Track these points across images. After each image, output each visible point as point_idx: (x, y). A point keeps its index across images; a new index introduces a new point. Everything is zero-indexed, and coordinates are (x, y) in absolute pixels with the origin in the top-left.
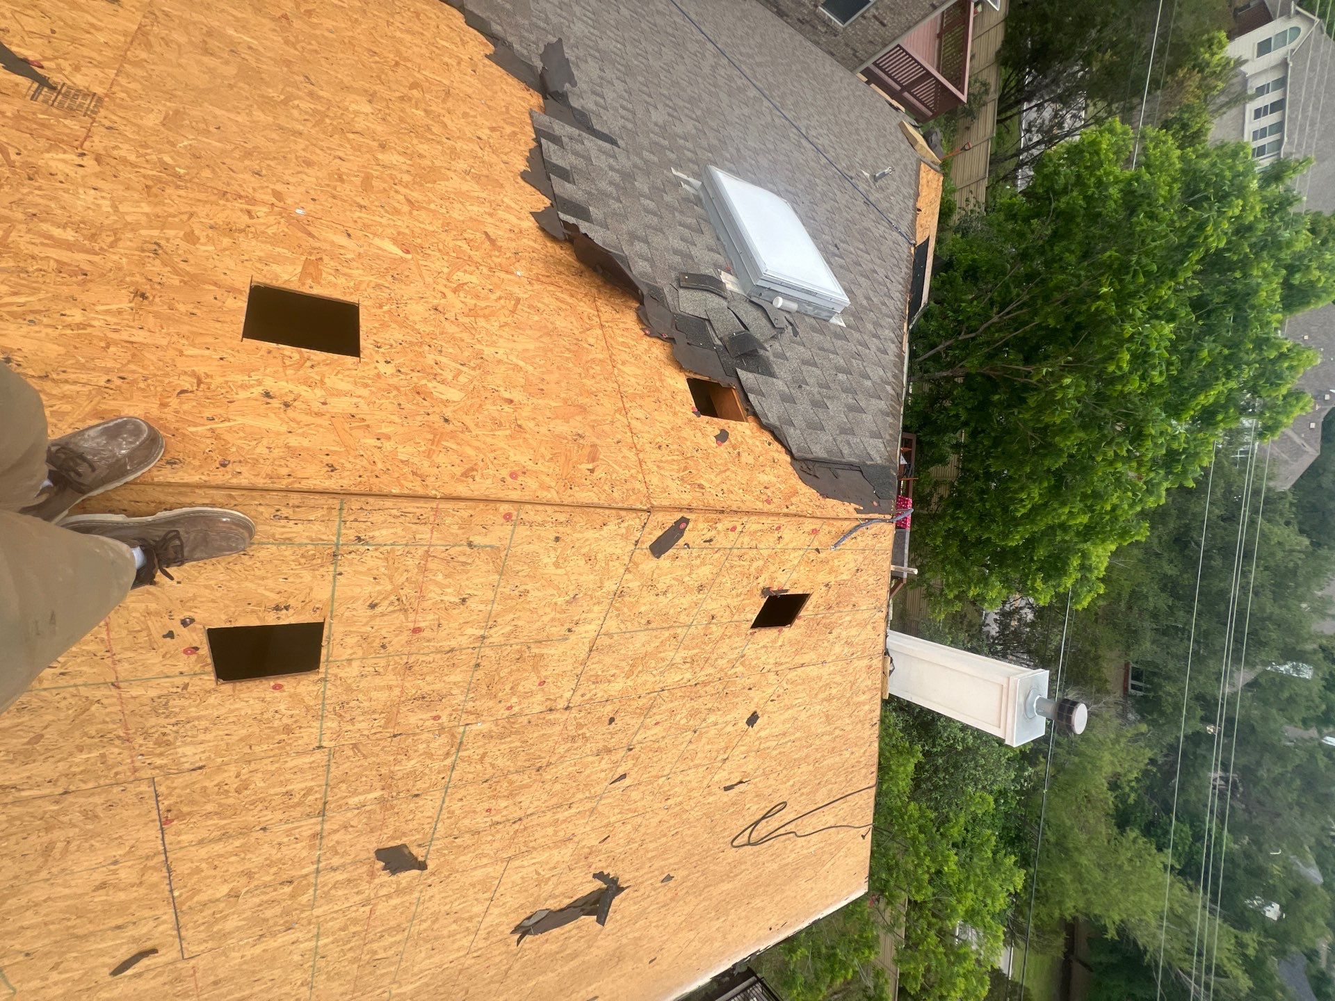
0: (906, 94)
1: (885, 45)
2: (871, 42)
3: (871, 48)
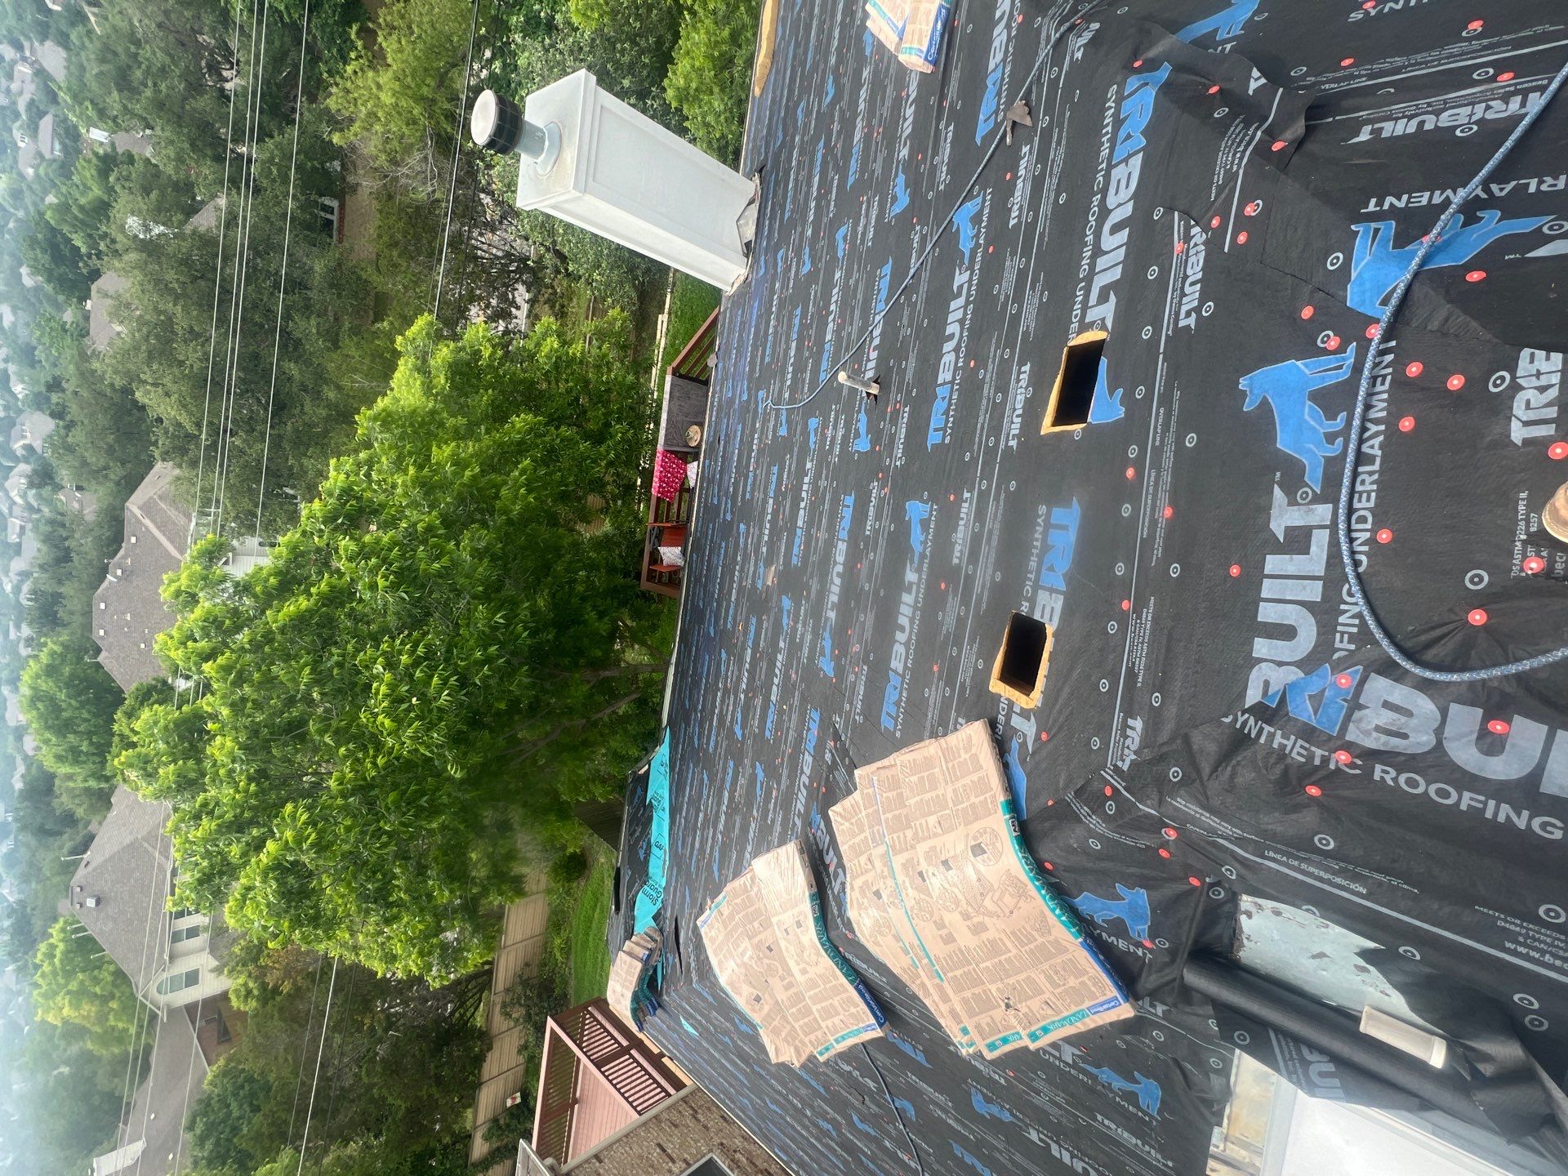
0: (625, 1043)
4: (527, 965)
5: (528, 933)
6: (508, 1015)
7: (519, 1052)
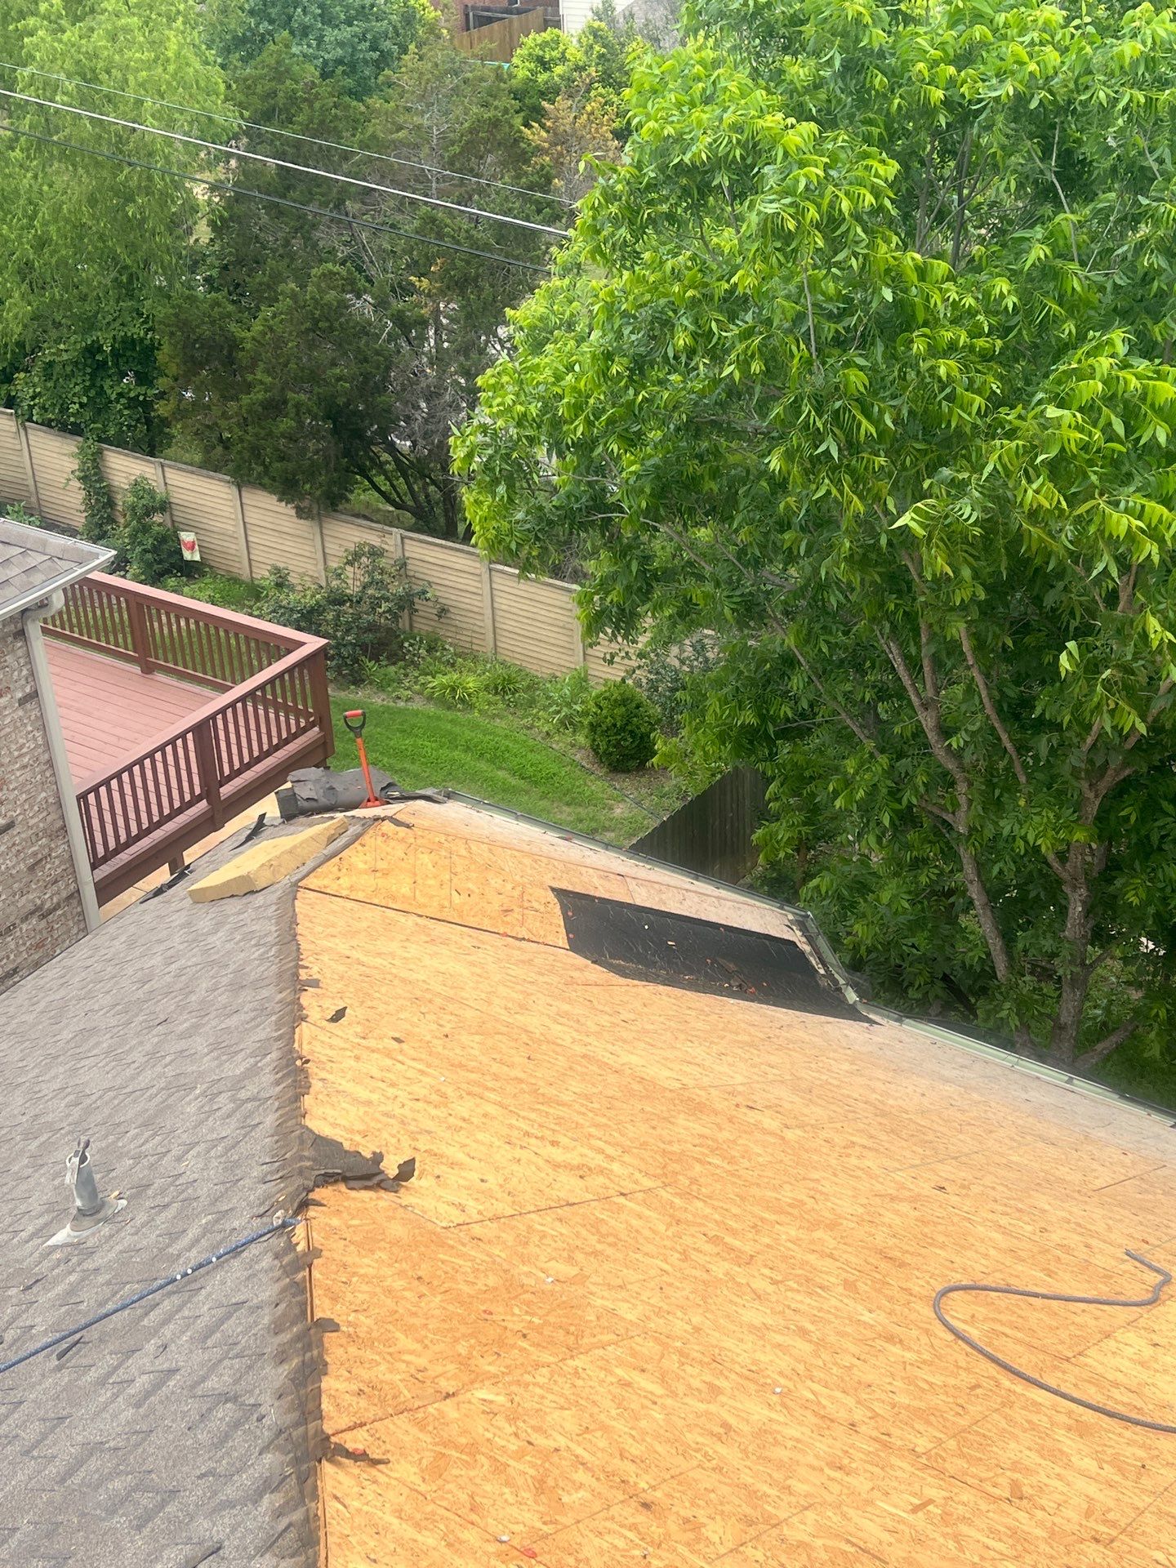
0: (226, 791)
1: (64, 828)
2: (32, 868)
3: (51, 868)
4: (443, 612)
5: (507, 624)
6: (354, 558)
7: (277, 571)
